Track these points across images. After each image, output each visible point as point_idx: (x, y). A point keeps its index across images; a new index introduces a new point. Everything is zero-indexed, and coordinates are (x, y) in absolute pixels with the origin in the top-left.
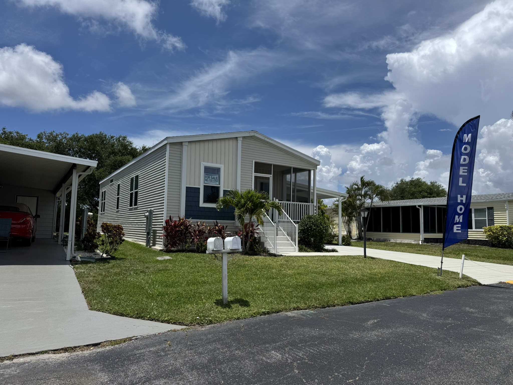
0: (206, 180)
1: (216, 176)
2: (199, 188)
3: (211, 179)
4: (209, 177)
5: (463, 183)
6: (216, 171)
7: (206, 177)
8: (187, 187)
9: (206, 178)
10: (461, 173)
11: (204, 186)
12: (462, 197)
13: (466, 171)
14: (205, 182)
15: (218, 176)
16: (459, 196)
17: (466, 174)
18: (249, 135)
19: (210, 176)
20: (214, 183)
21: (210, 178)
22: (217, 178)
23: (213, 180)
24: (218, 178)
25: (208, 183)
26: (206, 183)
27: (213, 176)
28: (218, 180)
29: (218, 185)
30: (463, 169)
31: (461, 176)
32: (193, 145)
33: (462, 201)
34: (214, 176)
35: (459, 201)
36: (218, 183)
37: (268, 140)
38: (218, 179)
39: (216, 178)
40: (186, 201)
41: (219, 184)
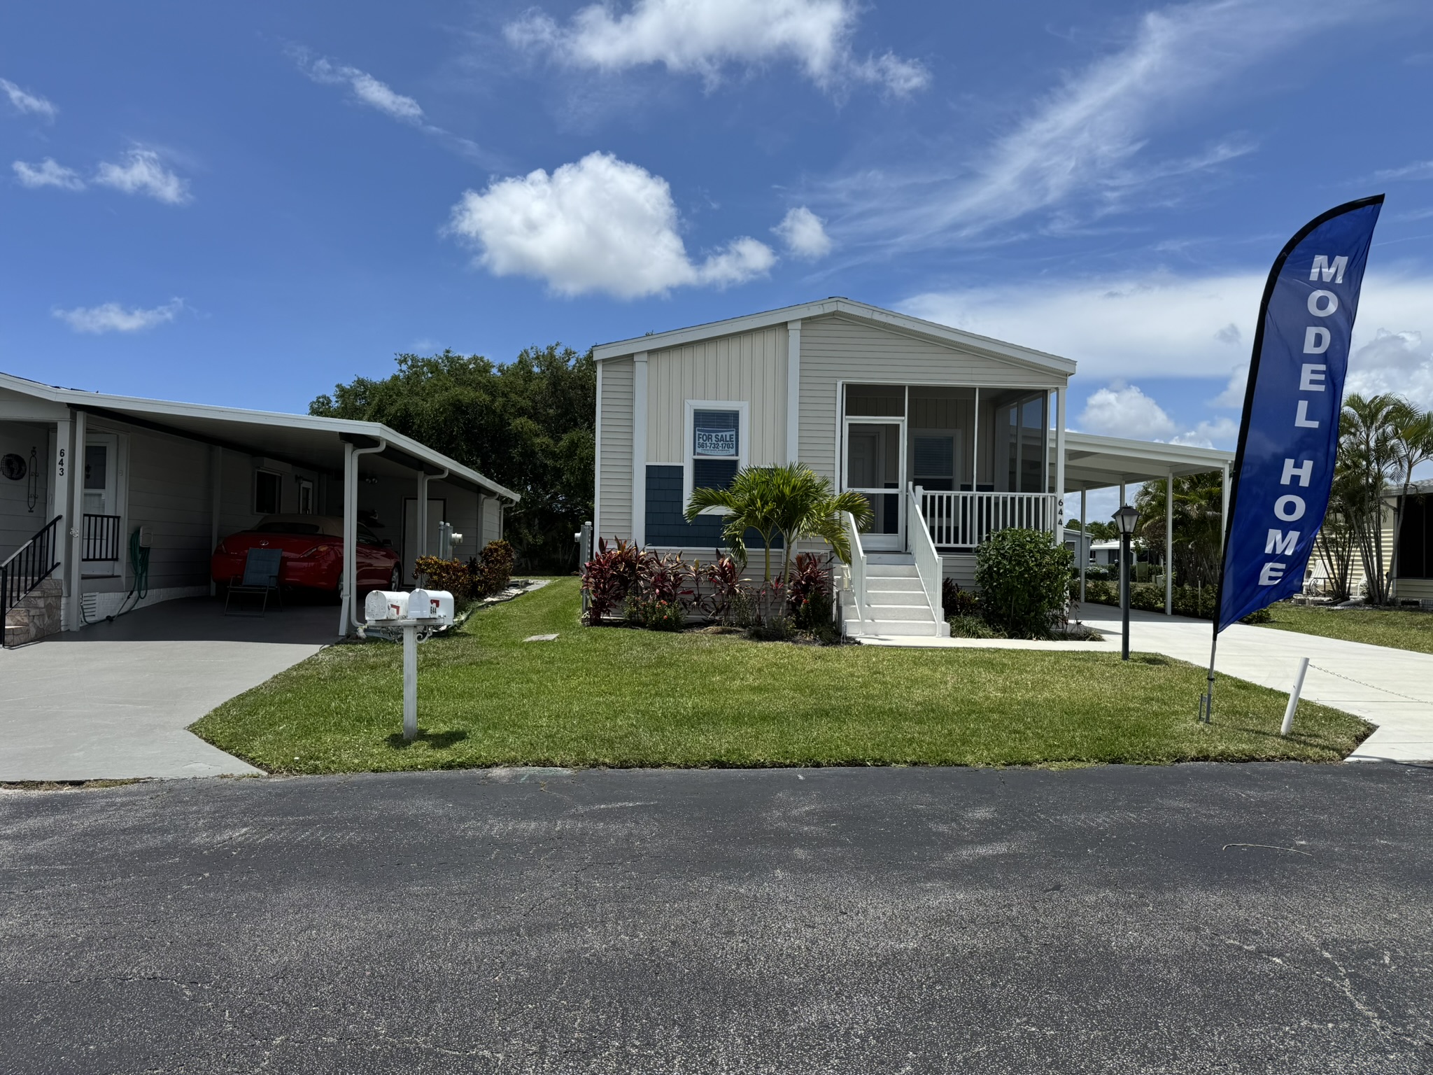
0: (702, 446)
1: (728, 434)
2: (681, 468)
3: (714, 442)
4: (709, 438)
5: (1308, 418)
6: (728, 420)
7: (699, 438)
8: (647, 466)
9: (701, 441)
10: (1305, 385)
11: (696, 461)
12: (1298, 465)
13: (1322, 377)
14: (698, 450)
15: (734, 433)
16: (1289, 463)
17: (1322, 388)
18: (822, 313)
19: (714, 435)
20: (724, 453)
21: (714, 439)
22: (731, 438)
23: (720, 444)
24: (734, 437)
25: (706, 453)
26: (699, 454)
27: (720, 434)
28: (734, 443)
29: (733, 455)
30: (1313, 372)
31: (1307, 395)
32: (664, 359)
33: (1296, 479)
34: (724, 434)
35: (1285, 480)
36: (733, 451)
37: (883, 318)
38: (734, 439)
39: (728, 439)
40: (648, 501)
41: (737, 455)
